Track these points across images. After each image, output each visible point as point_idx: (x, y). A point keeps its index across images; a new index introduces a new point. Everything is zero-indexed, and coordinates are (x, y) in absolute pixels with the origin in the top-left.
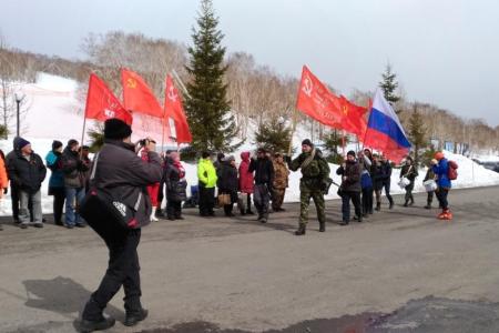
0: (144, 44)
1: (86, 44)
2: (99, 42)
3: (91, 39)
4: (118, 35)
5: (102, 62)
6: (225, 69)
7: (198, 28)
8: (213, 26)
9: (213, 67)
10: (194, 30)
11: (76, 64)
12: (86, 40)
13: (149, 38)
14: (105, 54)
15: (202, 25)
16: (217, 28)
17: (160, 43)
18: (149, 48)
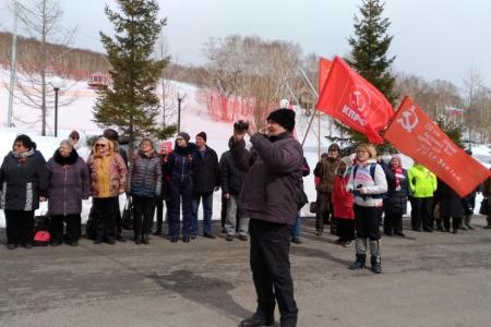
0: (260, 46)
1: (207, 48)
2: (218, 46)
3: (212, 43)
4: (235, 39)
5: (221, 65)
6: (391, 61)
7: (361, 17)
8: (378, 14)
9: (378, 59)
10: (356, 18)
11: (189, 69)
12: (207, 44)
13: (265, 40)
14: (224, 57)
15: (365, 14)
16: (383, 16)
17: (276, 45)
18: (264, 51)
